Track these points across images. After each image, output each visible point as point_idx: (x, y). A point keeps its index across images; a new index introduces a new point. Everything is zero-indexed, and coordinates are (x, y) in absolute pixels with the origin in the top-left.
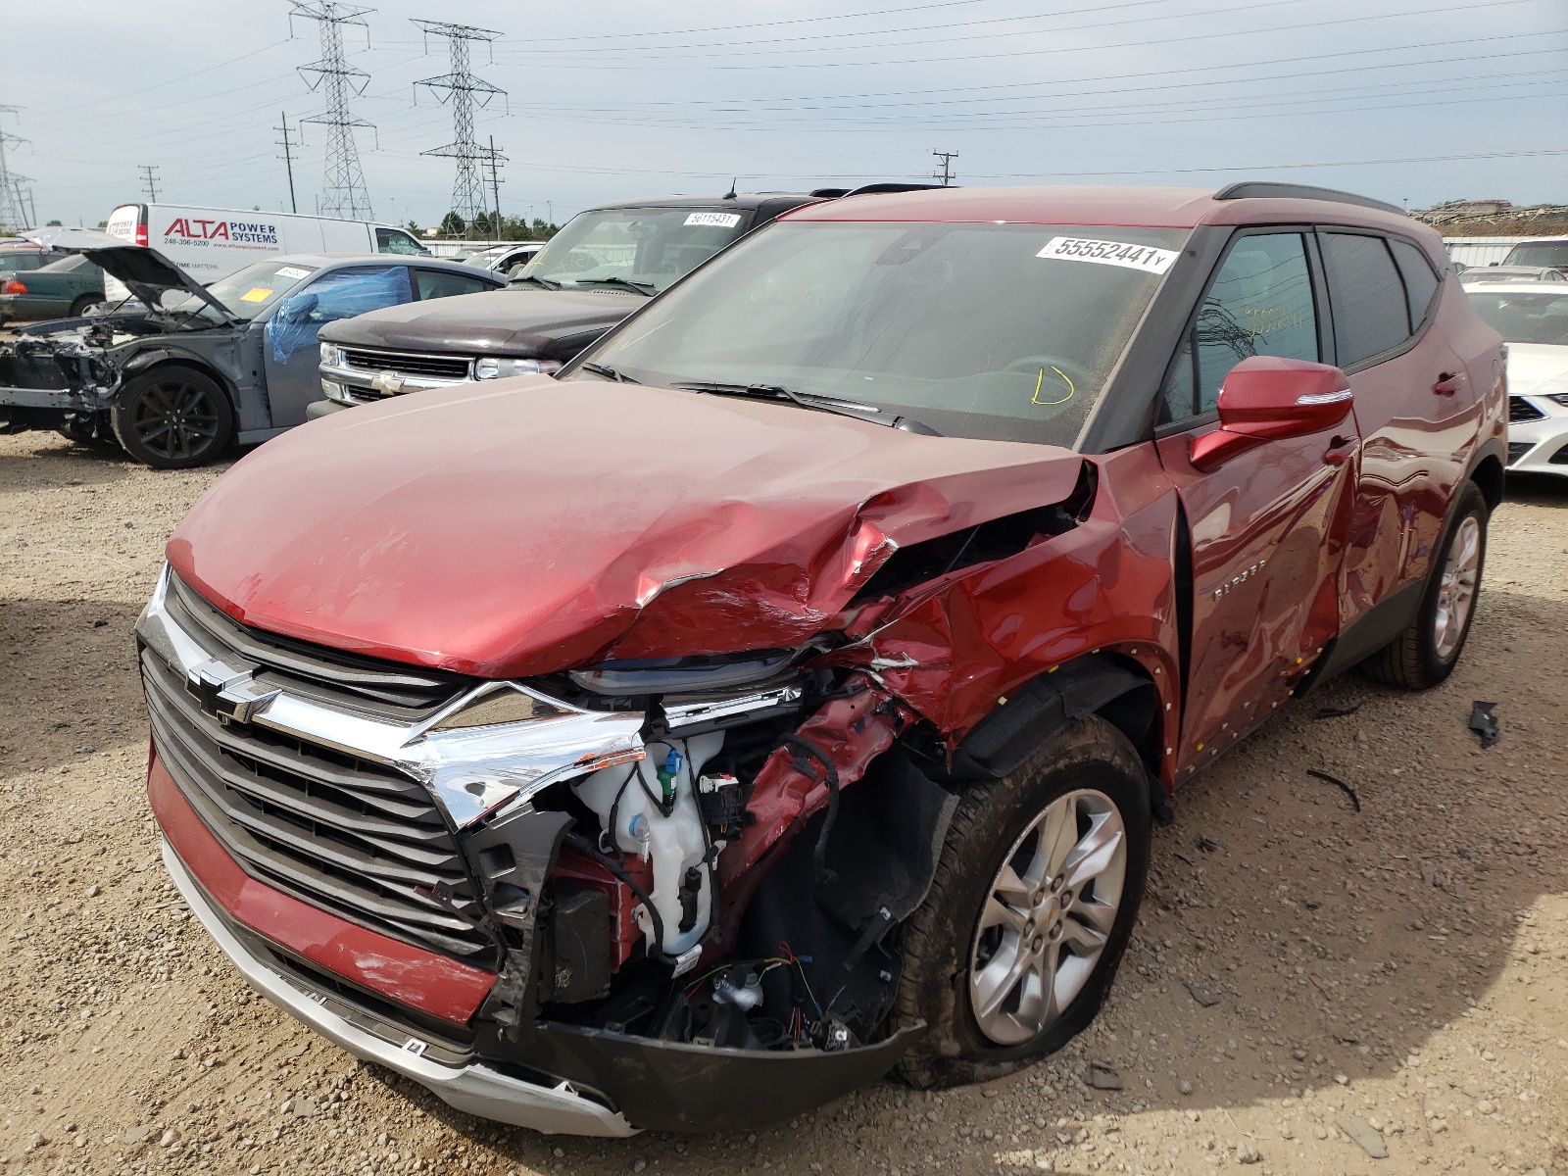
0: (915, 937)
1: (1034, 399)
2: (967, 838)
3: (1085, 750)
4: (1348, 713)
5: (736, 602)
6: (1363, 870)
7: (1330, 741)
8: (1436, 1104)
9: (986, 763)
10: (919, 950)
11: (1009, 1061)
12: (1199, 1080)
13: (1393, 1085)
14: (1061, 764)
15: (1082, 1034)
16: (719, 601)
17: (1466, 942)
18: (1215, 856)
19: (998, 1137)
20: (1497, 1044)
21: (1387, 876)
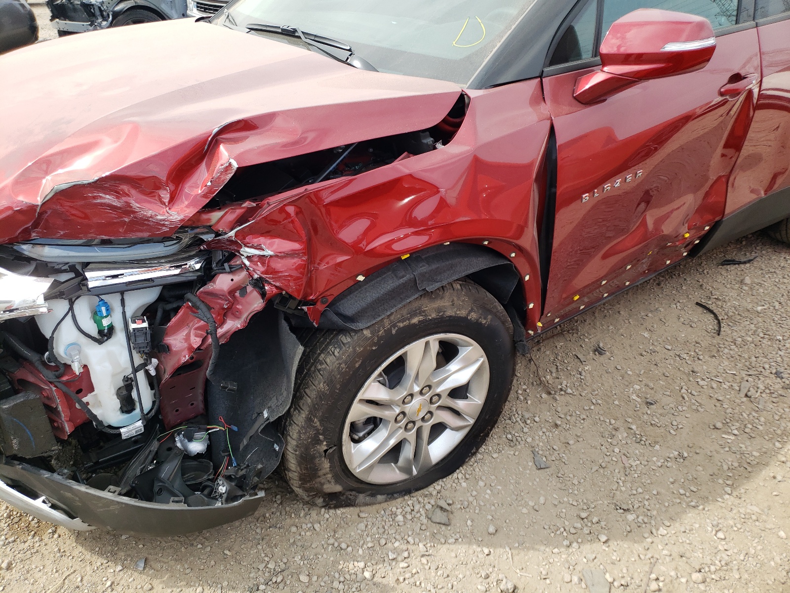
0: (293, 427)
1: (454, 43)
2: (331, 368)
3: (439, 310)
4: (745, 263)
5: (116, 203)
6: (699, 380)
7: (723, 282)
8: (663, 568)
9: (352, 319)
10: (295, 436)
11: (384, 494)
12: (505, 524)
13: (639, 548)
14: (415, 320)
15: (444, 480)
16: (99, 201)
17: (748, 443)
18: (602, 358)
19: (350, 549)
20: (732, 527)
21: (715, 386)
